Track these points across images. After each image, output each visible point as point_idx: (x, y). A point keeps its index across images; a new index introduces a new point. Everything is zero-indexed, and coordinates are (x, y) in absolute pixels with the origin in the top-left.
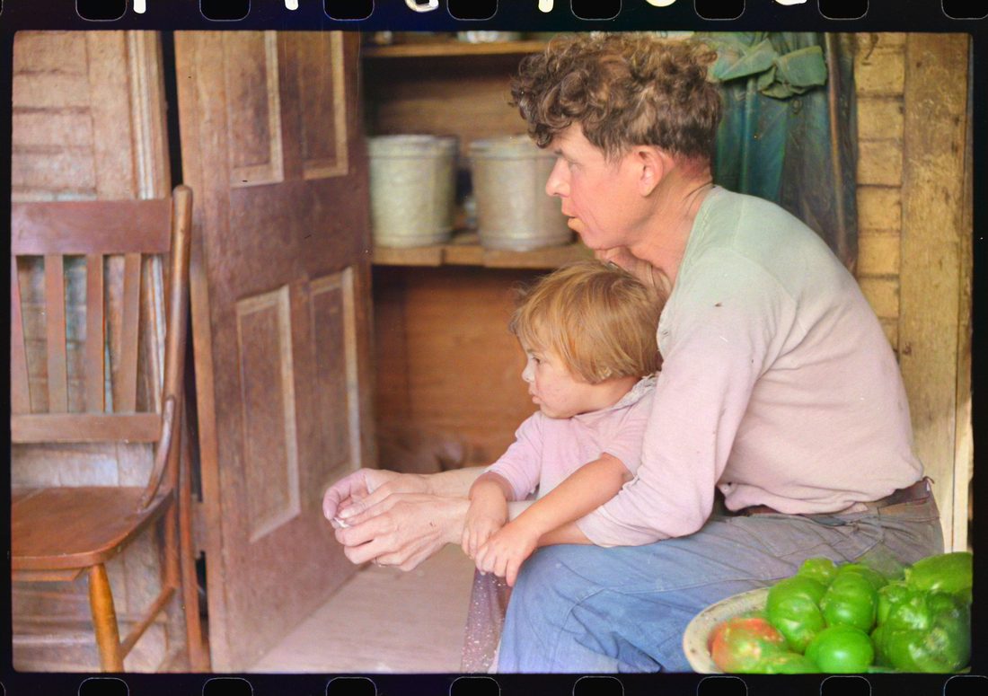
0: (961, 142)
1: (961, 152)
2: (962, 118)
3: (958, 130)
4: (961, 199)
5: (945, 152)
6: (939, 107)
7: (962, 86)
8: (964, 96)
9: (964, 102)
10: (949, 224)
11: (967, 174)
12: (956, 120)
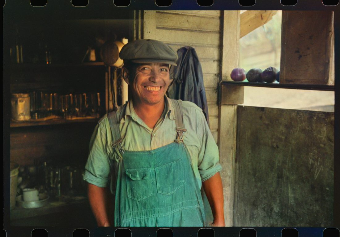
0: (231, 183)
1: (231, 186)
2: (231, 176)
3: (230, 180)
4: (231, 199)
5: (227, 186)
6: (226, 174)
7: (231, 167)
8: (231, 170)
9: (231, 171)
10: (228, 207)
11: (232, 192)
12: (230, 177)
